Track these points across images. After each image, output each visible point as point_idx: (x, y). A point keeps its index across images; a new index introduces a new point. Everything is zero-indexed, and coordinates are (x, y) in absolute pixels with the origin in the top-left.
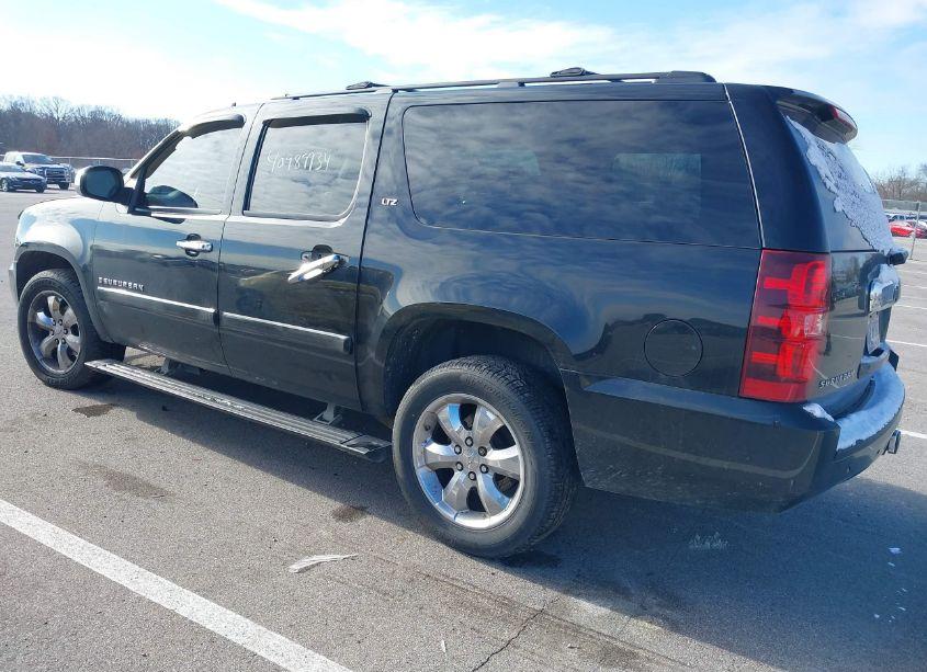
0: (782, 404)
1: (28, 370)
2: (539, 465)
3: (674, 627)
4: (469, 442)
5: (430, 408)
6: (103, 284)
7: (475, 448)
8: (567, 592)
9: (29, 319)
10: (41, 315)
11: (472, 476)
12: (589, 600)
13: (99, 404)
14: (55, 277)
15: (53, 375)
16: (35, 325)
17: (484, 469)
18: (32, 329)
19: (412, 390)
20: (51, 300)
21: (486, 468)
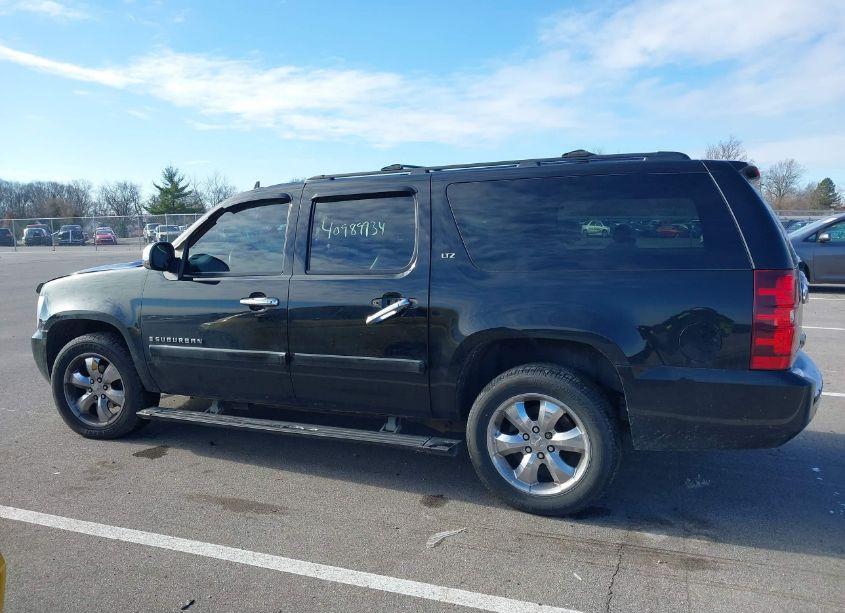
0: (779, 371)
1: (65, 427)
2: (603, 438)
3: (716, 539)
4: (536, 430)
5: (500, 408)
6: (154, 342)
7: (542, 433)
8: (630, 529)
9: (65, 380)
10: (77, 376)
11: (541, 455)
12: (648, 531)
13: (152, 447)
14: (96, 340)
15: (93, 428)
16: (71, 386)
17: (551, 449)
18: (68, 388)
19: (482, 397)
20: (89, 361)
21: (552, 448)
